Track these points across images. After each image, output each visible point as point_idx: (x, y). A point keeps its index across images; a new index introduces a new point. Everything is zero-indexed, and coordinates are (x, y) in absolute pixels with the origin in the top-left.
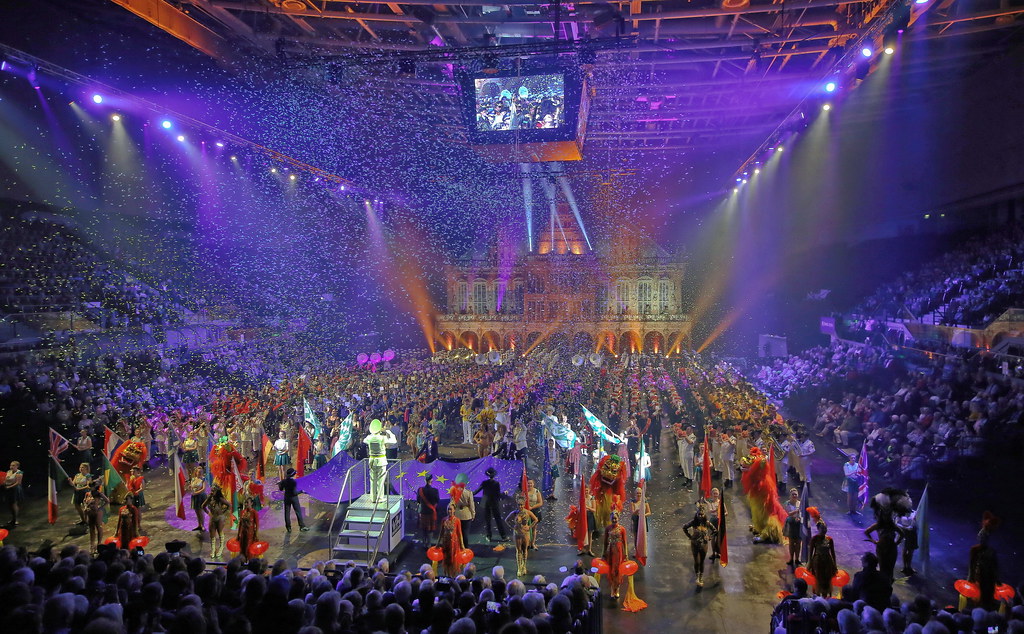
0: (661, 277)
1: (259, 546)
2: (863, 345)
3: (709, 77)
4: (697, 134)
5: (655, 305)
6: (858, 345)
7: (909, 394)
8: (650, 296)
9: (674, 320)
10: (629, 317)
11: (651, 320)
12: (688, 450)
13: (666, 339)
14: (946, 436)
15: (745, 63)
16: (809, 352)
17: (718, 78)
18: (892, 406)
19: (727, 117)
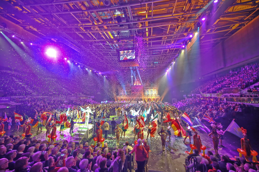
0: (154, 89)
3: (161, 54)
5: (154, 94)
6: (191, 99)
7: (204, 106)
8: (153, 92)
9: (157, 96)
10: (149, 96)
11: (153, 96)
12: (159, 116)
13: (156, 100)
14: (216, 113)
15: (166, 51)
16: (182, 100)
17: (163, 54)
18: (201, 108)
19: (164, 62)
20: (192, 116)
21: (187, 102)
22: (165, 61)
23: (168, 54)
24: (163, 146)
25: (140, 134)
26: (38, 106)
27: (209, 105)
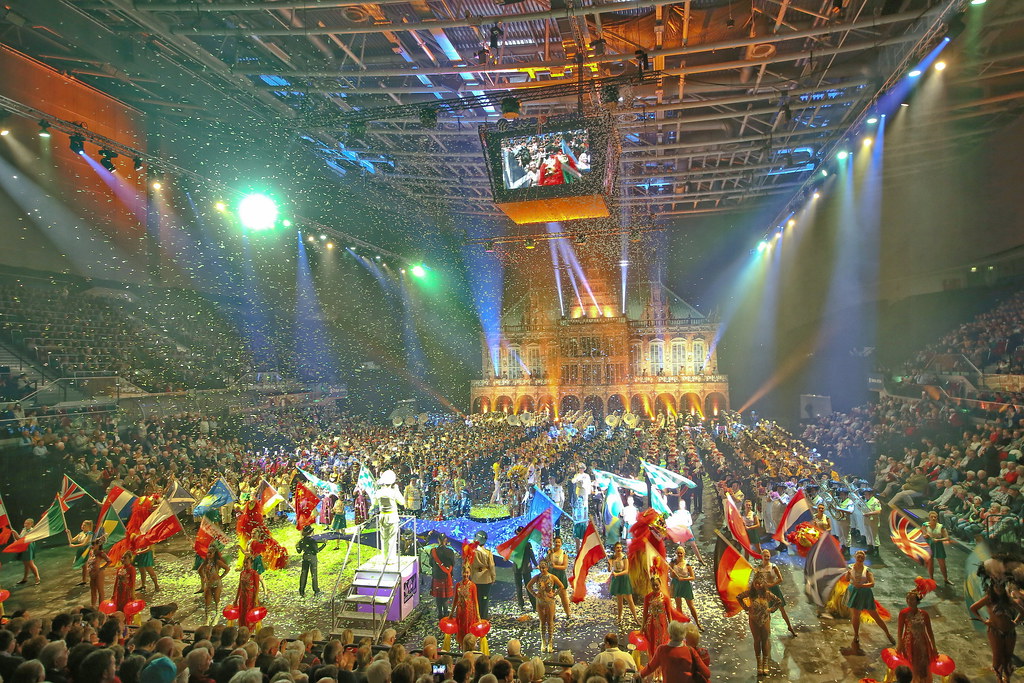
0: (695, 338)
1: (257, 613)
2: (920, 400)
3: (735, 135)
4: (725, 196)
5: (690, 367)
6: (912, 400)
7: (982, 448)
8: (684, 356)
9: (710, 381)
10: (664, 379)
11: (686, 382)
13: (703, 401)
15: (770, 118)
16: (857, 409)
17: (745, 135)
18: (965, 462)
19: (756, 176)
20: (913, 507)
21: (889, 422)
22: (759, 171)
23: (777, 131)
24: (758, 654)
25: (654, 601)
26: (89, 455)
27: (1007, 442)
